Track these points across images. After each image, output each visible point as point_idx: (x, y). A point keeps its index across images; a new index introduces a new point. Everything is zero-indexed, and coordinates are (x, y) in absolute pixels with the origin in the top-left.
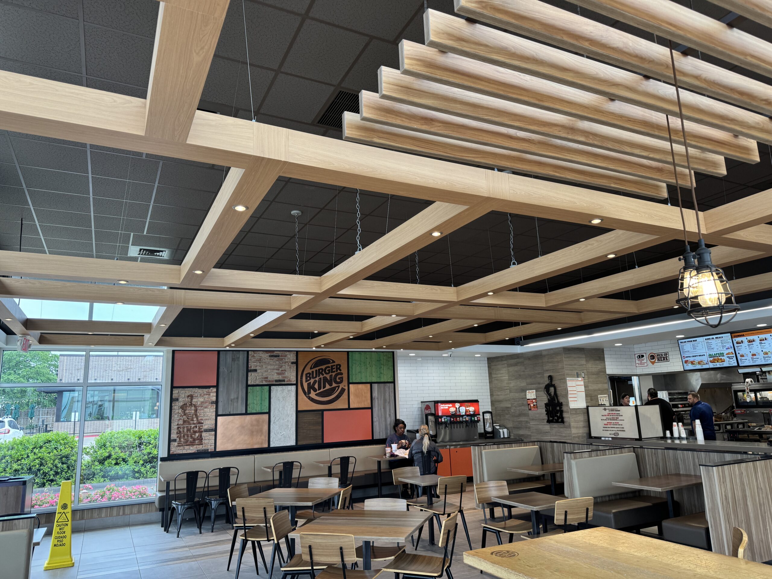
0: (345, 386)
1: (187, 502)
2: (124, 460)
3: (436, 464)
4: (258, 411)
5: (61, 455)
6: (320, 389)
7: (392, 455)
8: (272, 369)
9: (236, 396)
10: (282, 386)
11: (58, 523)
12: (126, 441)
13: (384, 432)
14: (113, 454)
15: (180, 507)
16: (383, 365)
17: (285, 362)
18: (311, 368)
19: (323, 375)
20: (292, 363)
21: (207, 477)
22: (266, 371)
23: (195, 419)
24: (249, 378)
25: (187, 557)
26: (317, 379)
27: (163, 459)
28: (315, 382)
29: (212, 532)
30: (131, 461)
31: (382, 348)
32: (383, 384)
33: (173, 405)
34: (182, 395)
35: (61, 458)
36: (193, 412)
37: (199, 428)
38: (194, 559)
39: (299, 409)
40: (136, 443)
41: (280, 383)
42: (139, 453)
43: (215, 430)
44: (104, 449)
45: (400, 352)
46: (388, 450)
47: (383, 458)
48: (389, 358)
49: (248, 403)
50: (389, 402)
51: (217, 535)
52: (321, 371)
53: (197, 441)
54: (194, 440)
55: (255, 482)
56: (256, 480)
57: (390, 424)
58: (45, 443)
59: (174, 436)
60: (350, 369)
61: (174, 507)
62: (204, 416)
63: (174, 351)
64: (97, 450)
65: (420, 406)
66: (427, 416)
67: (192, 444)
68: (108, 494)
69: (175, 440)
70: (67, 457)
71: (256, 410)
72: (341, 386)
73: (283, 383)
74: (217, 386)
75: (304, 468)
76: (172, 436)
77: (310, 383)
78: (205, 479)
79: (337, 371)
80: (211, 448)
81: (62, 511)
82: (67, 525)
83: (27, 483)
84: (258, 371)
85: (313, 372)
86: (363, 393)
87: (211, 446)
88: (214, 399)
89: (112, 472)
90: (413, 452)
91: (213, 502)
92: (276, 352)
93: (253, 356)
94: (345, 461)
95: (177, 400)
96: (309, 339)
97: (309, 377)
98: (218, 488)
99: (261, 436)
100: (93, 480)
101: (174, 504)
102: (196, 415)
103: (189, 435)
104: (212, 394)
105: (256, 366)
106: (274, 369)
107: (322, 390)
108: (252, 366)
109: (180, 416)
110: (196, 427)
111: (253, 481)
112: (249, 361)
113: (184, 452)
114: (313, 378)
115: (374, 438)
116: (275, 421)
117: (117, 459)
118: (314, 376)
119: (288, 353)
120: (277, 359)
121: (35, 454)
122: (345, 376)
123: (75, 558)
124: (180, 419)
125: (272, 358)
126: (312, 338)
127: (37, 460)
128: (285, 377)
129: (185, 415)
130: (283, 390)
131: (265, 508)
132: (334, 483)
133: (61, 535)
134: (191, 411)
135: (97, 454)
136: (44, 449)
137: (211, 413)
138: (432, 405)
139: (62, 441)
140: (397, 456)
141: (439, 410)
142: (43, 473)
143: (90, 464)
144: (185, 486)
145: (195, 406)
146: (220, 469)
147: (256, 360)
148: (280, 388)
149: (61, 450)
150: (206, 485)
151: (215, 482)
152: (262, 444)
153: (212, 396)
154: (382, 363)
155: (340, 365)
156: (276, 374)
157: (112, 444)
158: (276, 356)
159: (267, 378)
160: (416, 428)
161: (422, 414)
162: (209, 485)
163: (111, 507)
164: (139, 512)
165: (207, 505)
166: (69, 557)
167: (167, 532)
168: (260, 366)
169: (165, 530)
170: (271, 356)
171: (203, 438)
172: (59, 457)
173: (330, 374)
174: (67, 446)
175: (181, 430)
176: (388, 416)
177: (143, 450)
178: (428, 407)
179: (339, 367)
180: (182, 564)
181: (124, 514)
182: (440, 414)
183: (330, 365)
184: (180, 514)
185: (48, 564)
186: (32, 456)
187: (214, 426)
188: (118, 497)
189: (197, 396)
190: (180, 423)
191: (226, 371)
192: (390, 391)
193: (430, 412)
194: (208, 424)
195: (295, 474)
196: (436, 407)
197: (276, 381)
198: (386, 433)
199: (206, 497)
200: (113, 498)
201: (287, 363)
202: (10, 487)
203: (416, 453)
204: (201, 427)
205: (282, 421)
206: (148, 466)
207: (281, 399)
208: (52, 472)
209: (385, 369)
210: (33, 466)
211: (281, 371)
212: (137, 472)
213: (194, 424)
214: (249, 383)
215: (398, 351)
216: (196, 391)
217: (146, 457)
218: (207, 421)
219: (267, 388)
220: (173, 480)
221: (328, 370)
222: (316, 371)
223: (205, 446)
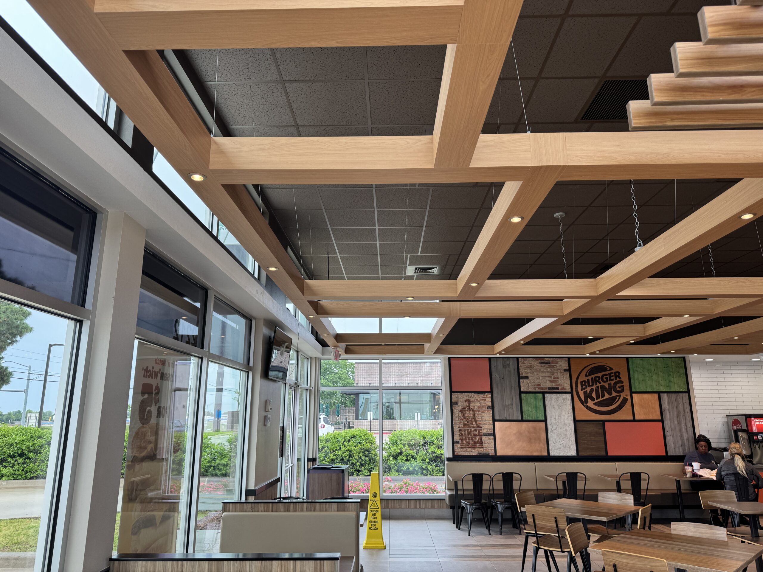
0: (627, 395)
1: (475, 503)
2: (413, 457)
3: (756, 490)
4: (534, 419)
5: (364, 449)
6: (598, 397)
7: (695, 475)
8: (544, 377)
9: (510, 403)
10: (556, 394)
11: (371, 509)
12: (413, 440)
13: (681, 448)
14: (404, 451)
15: (468, 507)
16: (673, 372)
17: (557, 370)
18: (586, 376)
19: (600, 383)
20: (565, 370)
21: (492, 480)
22: (537, 378)
23: (474, 423)
24: (521, 385)
25: (480, 555)
26: (594, 387)
27: (449, 460)
28: (592, 391)
29: (501, 535)
30: (419, 459)
31: (669, 353)
32: (674, 394)
33: (453, 408)
34: (461, 399)
35: (364, 452)
36: (472, 416)
37: (479, 432)
38: (487, 559)
39: (577, 418)
40: (422, 443)
41: (554, 391)
42: (425, 452)
43: (494, 435)
44: (397, 446)
45: (693, 358)
46: (688, 469)
47: (683, 477)
48: (679, 364)
49: (523, 410)
50: (684, 415)
51: (506, 538)
52: (597, 379)
53: (478, 444)
54: (475, 443)
55: (537, 490)
56: (538, 488)
57: (688, 440)
58: (352, 438)
59: (457, 438)
60: (632, 376)
61: (463, 506)
62: (482, 420)
63: (449, 358)
64: (391, 447)
65: (725, 420)
66: (736, 432)
67: (474, 447)
68: (405, 488)
69: (458, 442)
70: (368, 451)
71: (532, 417)
72: (623, 395)
73: (557, 391)
74: (491, 392)
75: (589, 480)
76: (455, 437)
77: (587, 391)
78: (490, 482)
79: (616, 379)
80: (492, 452)
81: (373, 499)
82: (378, 511)
83: (345, 471)
84: (530, 378)
85: (588, 380)
86: (650, 404)
87: (491, 450)
88: (490, 404)
89: (405, 467)
90: (723, 473)
91: (499, 505)
92: (546, 359)
93: (523, 363)
94: (636, 477)
95: (456, 404)
96: (581, 345)
97: (585, 385)
98: (502, 492)
99: (539, 444)
100: (390, 473)
101: (463, 503)
102: (475, 419)
103: (471, 438)
104: (487, 400)
105: (527, 373)
106: (546, 376)
107: (600, 399)
108: (523, 372)
109: (461, 419)
110: (476, 431)
111: (536, 488)
112: (520, 368)
113: (467, 454)
114: (589, 386)
115: (669, 454)
116: (553, 429)
117: (407, 456)
118: (591, 384)
119: (559, 360)
120: (548, 366)
121: (345, 446)
122: (626, 384)
123: (386, 542)
124: (461, 422)
125: (543, 365)
126: (584, 344)
127: (346, 452)
128: (559, 385)
129: (465, 418)
130: (558, 398)
131: (556, 518)
132: (629, 499)
133: (374, 520)
134: (469, 414)
135: (391, 450)
136: (351, 443)
137: (488, 418)
138: (742, 420)
139: (363, 437)
140: (700, 476)
141: (753, 426)
142: (352, 463)
143: (386, 459)
144: (472, 487)
145: (473, 410)
146: (503, 474)
147: (527, 367)
148: (554, 396)
149: (364, 445)
150: (491, 488)
151: (499, 486)
152: (541, 451)
153: (488, 401)
154: (671, 370)
155: (619, 373)
156: (548, 382)
157: (402, 442)
158: (547, 363)
159: (539, 385)
160: (722, 446)
161: (729, 430)
162: (494, 488)
163: (409, 500)
164: (433, 507)
165: (494, 508)
166: (381, 540)
167: (459, 529)
168: (531, 373)
169: (457, 527)
170: (541, 363)
171: (484, 442)
172: (363, 450)
173: (609, 382)
174: (367, 441)
175: (463, 433)
176: (684, 430)
177: (428, 449)
178: (736, 422)
179: (618, 375)
180: (477, 562)
181: (420, 507)
182: (755, 430)
183: (607, 373)
184: (469, 513)
185: (366, 544)
186: (343, 449)
187: (492, 430)
188: (413, 491)
189: (474, 401)
190: (461, 426)
191: (498, 377)
192: (684, 402)
193: (740, 428)
194: (487, 428)
195: (580, 485)
196: (749, 423)
197: (550, 388)
198: (684, 450)
199: (492, 500)
200: (409, 491)
201: (559, 371)
202: (333, 474)
203: (727, 475)
204: (480, 431)
205: (560, 429)
206: (434, 465)
207: (557, 407)
208: (358, 464)
209: (675, 376)
210: (344, 457)
211: (554, 378)
212: (425, 469)
213: (474, 427)
214: (522, 390)
215: (690, 356)
216: (473, 396)
217: (431, 456)
218: (485, 425)
219: (541, 395)
220: (460, 480)
221: (605, 378)
222: (592, 378)
223: (485, 450)
